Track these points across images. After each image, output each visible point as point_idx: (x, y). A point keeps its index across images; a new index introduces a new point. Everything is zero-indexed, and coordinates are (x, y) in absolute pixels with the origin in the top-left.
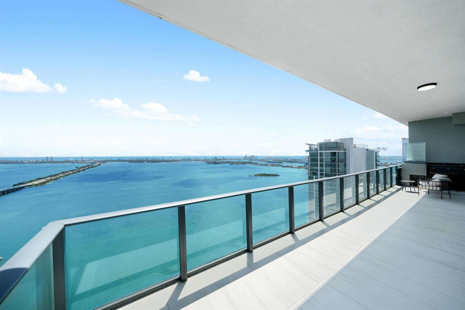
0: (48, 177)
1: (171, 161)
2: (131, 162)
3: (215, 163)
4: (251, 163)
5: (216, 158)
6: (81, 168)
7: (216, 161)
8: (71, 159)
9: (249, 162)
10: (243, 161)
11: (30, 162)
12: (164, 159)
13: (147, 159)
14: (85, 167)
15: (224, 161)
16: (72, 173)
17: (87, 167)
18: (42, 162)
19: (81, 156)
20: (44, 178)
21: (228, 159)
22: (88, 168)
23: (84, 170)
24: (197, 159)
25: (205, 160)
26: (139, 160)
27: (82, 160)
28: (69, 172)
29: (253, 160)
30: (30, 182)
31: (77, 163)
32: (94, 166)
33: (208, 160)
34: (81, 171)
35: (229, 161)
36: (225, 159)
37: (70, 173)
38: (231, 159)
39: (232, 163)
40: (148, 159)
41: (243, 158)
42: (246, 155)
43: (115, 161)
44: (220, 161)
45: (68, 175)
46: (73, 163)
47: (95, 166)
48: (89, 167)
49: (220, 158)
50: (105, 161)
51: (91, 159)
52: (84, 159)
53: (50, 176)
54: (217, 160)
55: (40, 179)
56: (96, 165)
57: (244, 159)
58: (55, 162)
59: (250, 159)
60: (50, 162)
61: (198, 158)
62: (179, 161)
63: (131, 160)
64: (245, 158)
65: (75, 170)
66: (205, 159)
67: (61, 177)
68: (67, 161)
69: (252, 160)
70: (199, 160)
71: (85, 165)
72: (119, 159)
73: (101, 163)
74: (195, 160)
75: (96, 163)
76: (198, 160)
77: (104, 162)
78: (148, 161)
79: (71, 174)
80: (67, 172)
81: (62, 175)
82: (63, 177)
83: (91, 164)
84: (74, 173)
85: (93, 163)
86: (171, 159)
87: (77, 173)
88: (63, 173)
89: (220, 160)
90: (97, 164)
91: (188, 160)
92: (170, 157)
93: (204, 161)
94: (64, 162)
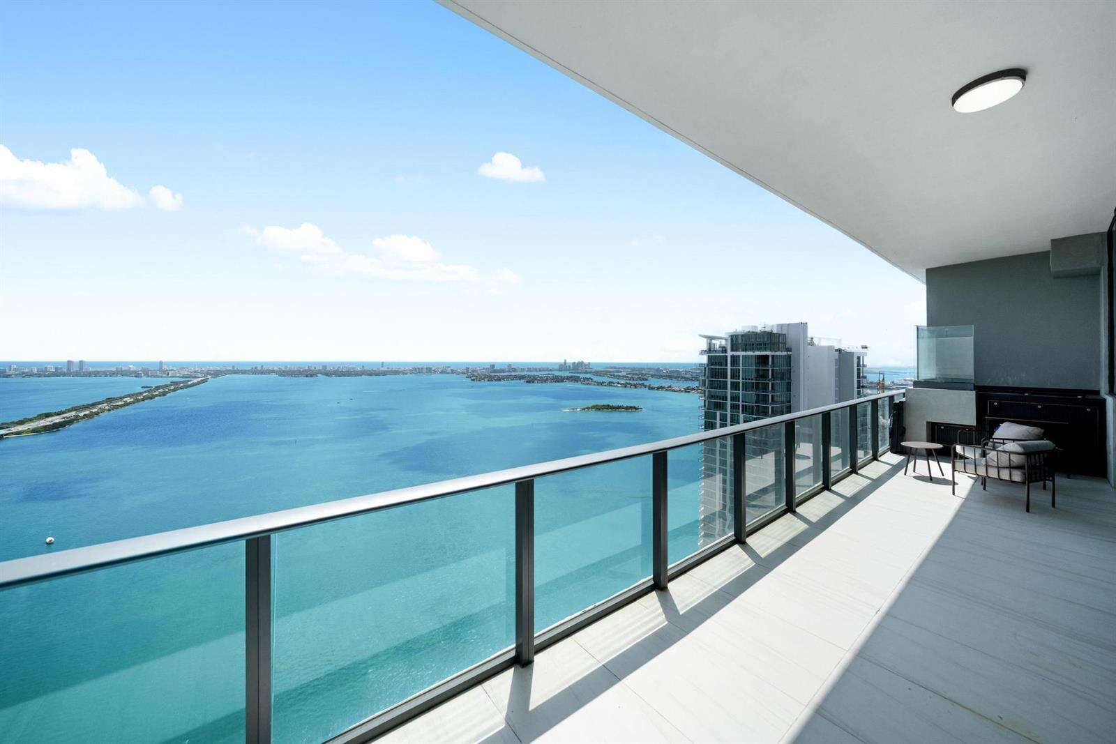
0: (69, 411)
1: (385, 373)
2: (284, 376)
3: (490, 379)
4: (576, 379)
5: (493, 366)
6: (158, 388)
7: (493, 374)
8: (131, 366)
9: (571, 377)
10: (557, 373)
11: (23, 373)
12: (366, 368)
13: (325, 367)
14: (166, 386)
15: (513, 374)
16: (132, 400)
17: (172, 388)
18: (57, 374)
19: (159, 360)
20: (58, 414)
21: (523, 370)
22: (174, 390)
23: (164, 395)
24: (447, 370)
25: (468, 372)
26: (306, 370)
27: (161, 370)
28: (125, 400)
29: (580, 373)
30: (21, 423)
31: (148, 376)
32: (190, 383)
33: (474, 371)
34: (156, 396)
35: (523, 374)
36: (515, 370)
37: (128, 400)
38: (529, 370)
39: (531, 380)
40: (328, 369)
41: (557, 367)
42: (565, 360)
43: (244, 372)
44: (502, 374)
45: (121, 406)
46: (136, 376)
47: (193, 385)
48: (176, 386)
49: (503, 368)
50: (218, 372)
51: (182, 366)
52: (165, 367)
53: (73, 409)
54: (496, 371)
55: (48, 415)
56: (195, 381)
57: (560, 370)
58: (89, 374)
59: (573, 370)
60: (77, 374)
61: (449, 367)
62: (404, 373)
63: (284, 371)
64: (563, 367)
65: (141, 394)
66: (467, 369)
67: (103, 410)
68: (120, 371)
69: (578, 373)
70: (452, 371)
71: (167, 381)
72: (256, 368)
73: (210, 376)
74: (442, 372)
75: (195, 377)
76: (450, 371)
77: (217, 374)
78: (328, 374)
79: (130, 403)
80: (121, 398)
81: (107, 407)
82: (109, 410)
83: (183, 380)
84: (138, 401)
85: (187, 378)
86: (383, 369)
87: (146, 401)
88: (109, 400)
89: (503, 371)
90: (199, 379)
91: (425, 371)
92: (383, 363)
93: (463, 373)
94: (113, 374)
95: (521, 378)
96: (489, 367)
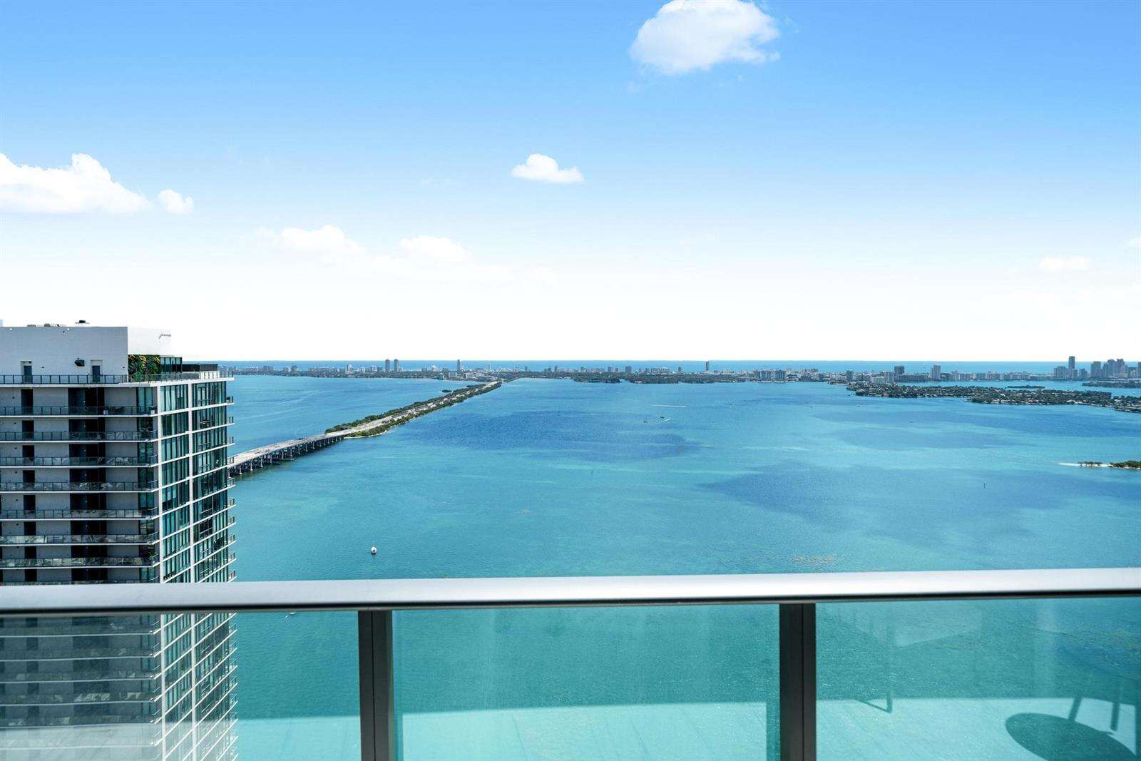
0: (387, 414)
1: (711, 380)
2: (580, 381)
3: (894, 393)
4: (1103, 400)
5: (900, 369)
6: (456, 392)
7: (899, 385)
8: (434, 367)
9: (1089, 394)
10: (1049, 386)
11: (356, 373)
12: (685, 371)
13: (628, 369)
14: (463, 391)
15: (944, 384)
16: (435, 406)
17: (468, 393)
18: (379, 374)
19: (456, 359)
20: (380, 417)
21: (966, 377)
22: (470, 396)
23: (461, 401)
24: (812, 375)
25: (850, 379)
26: (606, 373)
27: (459, 372)
28: (429, 405)
30: (355, 425)
31: (448, 379)
32: (484, 388)
33: (862, 378)
34: (455, 401)
35: (965, 385)
36: (947, 377)
37: (432, 405)
38: (981, 377)
39: (984, 396)
40: (633, 372)
42: (1072, 359)
43: (537, 375)
44: (921, 385)
45: (426, 412)
46: (438, 379)
47: (488, 390)
48: (472, 391)
49: (920, 372)
50: (512, 374)
51: (478, 366)
52: (462, 368)
53: (390, 413)
54: (907, 379)
55: (372, 418)
56: (489, 385)
57: (1056, 379)
58: (407, 375)
59: (1093, 378)
60: (393, 375)
61: (815, 370)
62: (740, 379)
63: (580, 374)
64: (1068, 371)
65: (442, 398)
66: (849, 374)
67: (411, 416)
68: (425, 372)
69: (1106, 385)
70: (822, 378)
71: (462, 384)
72: (549, 369)
73: (502, 380)
74: (804, 379)
75: (489, 381)
76: (818, 379)
77: (510, 376)
78: (632, 379)
79: (433, 409)
80: (425, 403)
81: (415, 413)
82: (416, 416)
83: (477, 383)
84: (439, 407)
85: (481, 381)
86: (708, 372)
87: (446, 408)
88: (417, 405)
89: (922, 379)
90: (493, 383)
91: (773, 376)
92: (707, 363)
93: (841, 381)
94: (420, 375)
95: (959, 392)
96: (892, 370)
